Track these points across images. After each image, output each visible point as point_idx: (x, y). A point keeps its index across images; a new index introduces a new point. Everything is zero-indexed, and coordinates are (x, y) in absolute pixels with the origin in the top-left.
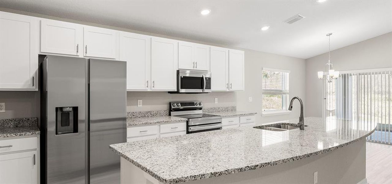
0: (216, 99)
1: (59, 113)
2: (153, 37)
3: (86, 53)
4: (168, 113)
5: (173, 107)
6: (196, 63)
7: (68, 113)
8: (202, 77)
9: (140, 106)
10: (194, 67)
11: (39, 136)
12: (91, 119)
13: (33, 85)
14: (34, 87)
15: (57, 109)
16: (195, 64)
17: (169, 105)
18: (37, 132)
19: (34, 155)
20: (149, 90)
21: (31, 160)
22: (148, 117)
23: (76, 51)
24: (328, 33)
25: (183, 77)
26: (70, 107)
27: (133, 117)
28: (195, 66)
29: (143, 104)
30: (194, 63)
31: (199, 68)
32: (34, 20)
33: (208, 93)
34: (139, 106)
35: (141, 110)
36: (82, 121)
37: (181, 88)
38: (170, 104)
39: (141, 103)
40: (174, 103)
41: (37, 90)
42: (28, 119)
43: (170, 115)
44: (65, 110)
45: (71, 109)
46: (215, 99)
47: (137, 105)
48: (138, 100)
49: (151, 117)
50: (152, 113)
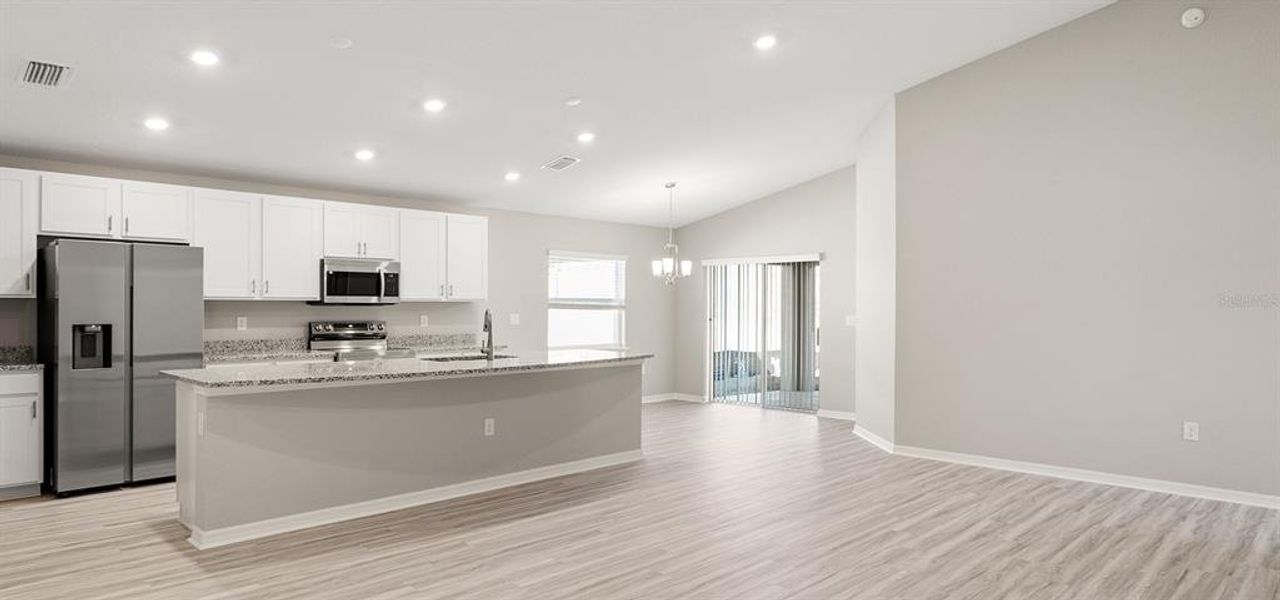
0: (424, 318)
1: (78, 335)
2: (267, 197)
3: (127, 230)
4: (305, 344)
5: (314, 332)
6: (365, 245)
7: (93, 335)
8: (377, 271)
9: (243, 329)
10: (359, 253)
11: (42, 371)
12: (135, 354)
13: (28, 288)
14: (30, 292)
15: (74, 327)
16: (362, 247)
17: (308, 329)
18: (39, 366)
19: (34, 403)
20: (257, 297)
21: (28, 411)
22: (260, 350)
23: (107, 226)
24: (669, 181)
25: (334, 272)
26: (97, 326)
27: (226, 350)
28: (362, 252)
29: (249, 326)
30: (359, 245)
31: (371, 254)
32: (28, 177)
33: (392, 304)
34: (239, 329)
35: (245, 338)
36: (119, 358)
37: (328, 294)
38: (310, 325)
39: (245, 324)
40: (318, 324)
41: (34, 296)
42: (14, 349)
43: (309, 348)
44: (88, 329)
45: (100, 328)
46: (422, 317)
47: (236, 327)
48: (236, 318)
49: (266, 351)
50: (268, 344)
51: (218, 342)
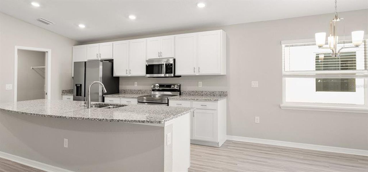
9: (136, 86)
15: (76, 85)
16: (160, 54)
22: (139, 93)
25: (148, 65)
27: (131, 93)
29: (138, 85)
37: (147, 74)
45: (80, 85)
46: (199, 82)
47: (134, 85)
48: (134, 82)
49: (141, 94)
50: (142, 91)
51: (129, 90)
